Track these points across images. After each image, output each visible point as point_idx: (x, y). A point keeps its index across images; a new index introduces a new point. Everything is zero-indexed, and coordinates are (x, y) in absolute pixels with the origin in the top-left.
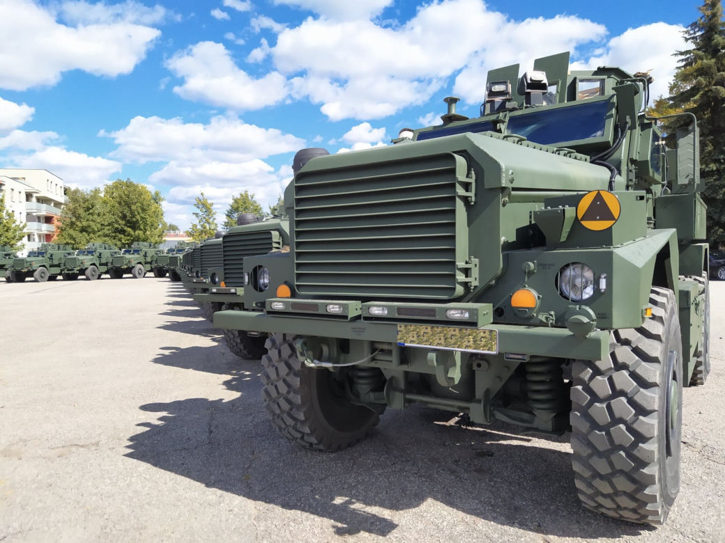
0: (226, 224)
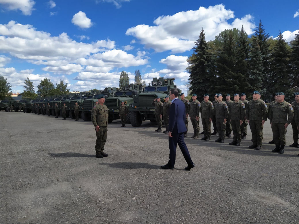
0: (38, 91)
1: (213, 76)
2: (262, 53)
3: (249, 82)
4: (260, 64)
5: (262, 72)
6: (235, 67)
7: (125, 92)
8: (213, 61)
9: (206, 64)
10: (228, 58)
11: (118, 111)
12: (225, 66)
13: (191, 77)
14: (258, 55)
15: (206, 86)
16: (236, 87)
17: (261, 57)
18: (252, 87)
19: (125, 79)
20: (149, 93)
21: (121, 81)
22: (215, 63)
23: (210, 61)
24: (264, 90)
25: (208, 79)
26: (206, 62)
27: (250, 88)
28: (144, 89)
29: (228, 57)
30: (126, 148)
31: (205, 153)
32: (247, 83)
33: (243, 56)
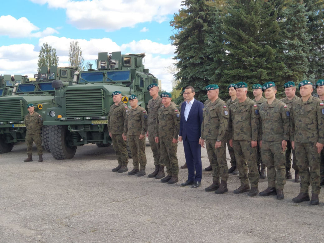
1: (219, 52)
2: (307, 8)
3: (285, 63)
4: (304, 28)
5: (308, 44)
6: (258, 34)
7: (39, 84)
8: (218, 23)
9: (206, 27)
10: (245, 17)
11: (24, 126)
12: (241, 32)
13: (179, 53)
14: (299, 11)
15: (206, 71)
16: (261, 72)
17: (306, 15)
18: (290, 73)
19: (50, 59)
20: (89, 85)
21: (42, 63)
22: (223, 26)
23: (213, 23)
24: (311, 78)
25: (210, 57)
26: (206, 24)
27: (286, 73)
28: (78, 76)
29: (245, 15)
30: (25, 222)
31: (217, 228)
32: (281, 65)
33: (272, 14)
